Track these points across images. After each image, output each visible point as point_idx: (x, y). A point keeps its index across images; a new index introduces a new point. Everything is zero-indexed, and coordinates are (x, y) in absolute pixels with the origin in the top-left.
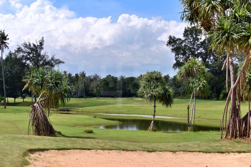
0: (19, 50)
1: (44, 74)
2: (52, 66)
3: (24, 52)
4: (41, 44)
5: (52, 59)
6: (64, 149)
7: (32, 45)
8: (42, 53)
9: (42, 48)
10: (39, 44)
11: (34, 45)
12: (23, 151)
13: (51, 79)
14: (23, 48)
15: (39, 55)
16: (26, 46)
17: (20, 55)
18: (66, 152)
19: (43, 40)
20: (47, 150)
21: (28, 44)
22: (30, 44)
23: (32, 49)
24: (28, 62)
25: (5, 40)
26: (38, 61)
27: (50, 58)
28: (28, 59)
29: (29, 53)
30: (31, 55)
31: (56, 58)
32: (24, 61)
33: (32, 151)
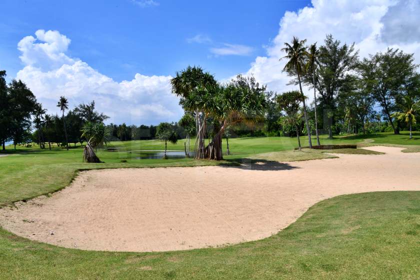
0: (76, 110)
1: (91, 126)
2: (102, 120)
3: (81, 111)
4: (93, 105)
5: (101, 116)
6: (101, 169)
7: (86, 107)
8: (94, 111)
9: (94, 108)
10: (91, 105)
11: (88, 106)
12: (75, 170)
13: (97, 129)
14: (79, 108)
15: (92, 113)
16: (81, 107)
17: (78, 113)
18: (102, 170)
19: (94, 103)
20: (91, 169)
21: (83, 105)
22: (84, 106)
23: (86, 109)
24: (84, 118)
25: (65, 103)
26: (91, 117)
27: (100, 115)
28: (84, 116)
29: (84, 112)
30: (86, 113)
31: (104, 115)
32: (81, 117)
33: (81, 170)
